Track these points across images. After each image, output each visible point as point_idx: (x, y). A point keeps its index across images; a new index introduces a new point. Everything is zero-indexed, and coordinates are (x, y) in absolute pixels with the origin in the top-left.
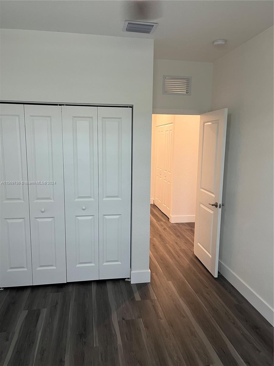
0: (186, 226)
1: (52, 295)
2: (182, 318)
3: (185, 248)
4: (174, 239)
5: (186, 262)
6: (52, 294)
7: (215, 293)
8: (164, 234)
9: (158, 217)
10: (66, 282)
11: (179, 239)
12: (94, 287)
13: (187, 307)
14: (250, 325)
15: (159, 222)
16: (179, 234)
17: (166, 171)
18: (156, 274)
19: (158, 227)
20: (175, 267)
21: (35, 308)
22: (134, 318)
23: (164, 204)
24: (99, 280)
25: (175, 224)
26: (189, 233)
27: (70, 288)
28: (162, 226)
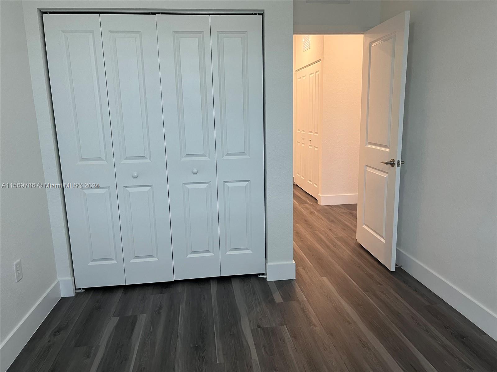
0: (342, 208)
1: (153, 297)
2: (346, 324)
3: (342, 236)
4: (327, 224)
5: (346, 253)
6: (153, 295)
7: (392, 291)
8: (311, 218)
9: (301, 198)
10: (173, 281)
11: (333, 225)
12: (214, 288)
13: (353, 310)
14: (452, 334)
15: (302, 205)
16: (332, 218)
17: (311, 132)
18: (304, 269)
19: (303, 210)
20: (331, 259)
21: (130, 314)
22: (274, 325)
23: (309, 180)
24: (221, 277)
25: (326, 207)
26: (347, 217)
27: (180, 288)
28: (308, 209)
